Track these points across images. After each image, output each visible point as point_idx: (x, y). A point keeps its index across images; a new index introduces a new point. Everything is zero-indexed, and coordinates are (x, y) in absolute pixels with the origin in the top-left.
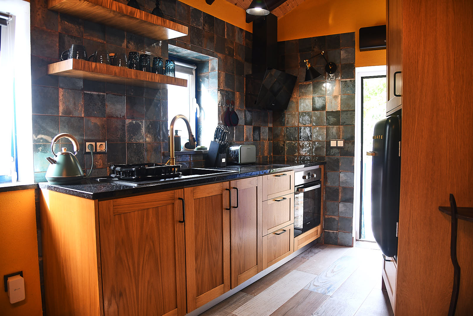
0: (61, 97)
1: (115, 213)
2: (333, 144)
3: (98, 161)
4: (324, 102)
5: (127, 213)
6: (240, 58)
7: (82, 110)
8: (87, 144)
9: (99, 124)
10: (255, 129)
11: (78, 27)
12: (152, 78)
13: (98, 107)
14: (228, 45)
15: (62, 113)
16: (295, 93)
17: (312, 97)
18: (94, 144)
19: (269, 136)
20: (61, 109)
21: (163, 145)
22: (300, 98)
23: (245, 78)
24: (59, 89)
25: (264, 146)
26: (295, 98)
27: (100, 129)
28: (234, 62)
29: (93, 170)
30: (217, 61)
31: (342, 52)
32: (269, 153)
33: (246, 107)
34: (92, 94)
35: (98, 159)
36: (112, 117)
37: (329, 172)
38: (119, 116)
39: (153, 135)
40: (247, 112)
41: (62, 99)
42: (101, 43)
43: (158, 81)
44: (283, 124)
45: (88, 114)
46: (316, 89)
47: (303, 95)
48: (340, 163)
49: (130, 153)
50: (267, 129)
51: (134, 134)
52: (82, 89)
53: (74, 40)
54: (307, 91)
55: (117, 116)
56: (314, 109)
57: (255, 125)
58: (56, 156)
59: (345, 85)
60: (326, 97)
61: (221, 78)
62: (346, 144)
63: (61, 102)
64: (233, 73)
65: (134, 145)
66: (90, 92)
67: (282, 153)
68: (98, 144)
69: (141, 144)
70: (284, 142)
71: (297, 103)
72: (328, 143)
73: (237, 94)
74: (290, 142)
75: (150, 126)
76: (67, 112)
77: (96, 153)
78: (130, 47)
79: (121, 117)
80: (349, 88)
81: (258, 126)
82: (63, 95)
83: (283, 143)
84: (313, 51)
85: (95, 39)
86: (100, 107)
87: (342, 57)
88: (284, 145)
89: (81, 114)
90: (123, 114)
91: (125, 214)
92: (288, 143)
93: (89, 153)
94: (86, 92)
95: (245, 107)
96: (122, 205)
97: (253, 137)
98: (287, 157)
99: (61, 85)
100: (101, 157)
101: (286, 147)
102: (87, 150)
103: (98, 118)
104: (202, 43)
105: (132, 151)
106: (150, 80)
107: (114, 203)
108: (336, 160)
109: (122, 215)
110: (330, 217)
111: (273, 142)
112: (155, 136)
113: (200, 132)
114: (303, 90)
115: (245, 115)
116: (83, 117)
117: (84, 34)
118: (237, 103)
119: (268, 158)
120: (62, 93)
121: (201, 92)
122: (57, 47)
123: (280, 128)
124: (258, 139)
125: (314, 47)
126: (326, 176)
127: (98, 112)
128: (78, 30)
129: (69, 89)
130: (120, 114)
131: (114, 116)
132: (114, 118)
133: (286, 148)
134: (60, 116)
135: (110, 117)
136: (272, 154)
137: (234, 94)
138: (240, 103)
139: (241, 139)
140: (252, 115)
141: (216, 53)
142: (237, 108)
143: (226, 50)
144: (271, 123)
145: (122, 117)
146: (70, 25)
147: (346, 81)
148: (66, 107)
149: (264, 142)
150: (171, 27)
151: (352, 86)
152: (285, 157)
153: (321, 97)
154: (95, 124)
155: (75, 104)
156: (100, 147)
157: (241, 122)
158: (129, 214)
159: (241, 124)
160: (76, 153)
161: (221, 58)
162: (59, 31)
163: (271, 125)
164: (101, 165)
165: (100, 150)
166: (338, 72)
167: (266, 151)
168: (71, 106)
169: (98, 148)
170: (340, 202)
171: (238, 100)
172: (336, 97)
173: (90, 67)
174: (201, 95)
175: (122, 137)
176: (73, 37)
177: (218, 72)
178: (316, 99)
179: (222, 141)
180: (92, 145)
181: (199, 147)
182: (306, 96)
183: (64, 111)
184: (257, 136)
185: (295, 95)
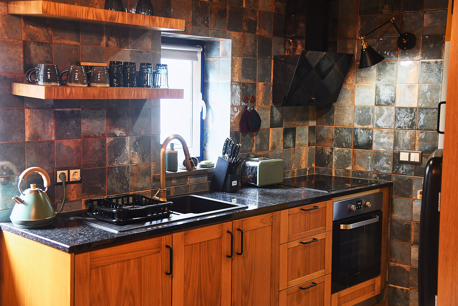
0: (27, 120)
1: (92, 266)
2: (404, 157)
3: (71, 192)
4: (392, 92)
5: (106, 265)
6: (265, 33)
7: (53, 132)
8: (59, 173)
9: (72, 147)
10: (286, 132)
11: (45, 30)
12: (138, 95)
13: (72, 126)
14: (247, 17)
15: (29, 138)
16: (350, 77)
17: (375, 85)
18: (66, 172)
19: (309, 140)
20: (28, 133)
21: (153, 165)
22: (357, 85)
23: (273, 61)
24: (24, 110)
25: (300, 155)
26: (350, 84)
27: (74, 153)
28: (255, 41)
29: (65, 203)
30: (230, 44)
31: (426, 17)
32: (309, 164)
33: (273, 102)
34: (65, 111)
35: (71, 189)
36: (89, 137)
37: (396, 198)
38: (97, 135)
39: (140, 155)
40: (275, 109)
41: (29, 122)
42: (74, 45)
43: (146, 97)
44: (330, 122)
45: (60, 136)
46: (382, 73)
47: (362, 81)
48: (414, 186)
49: (111, 179)
50: (306, 130)
51: (116, 155)
52: (52, 106)
53: (41, 47)
54: (369, 75)
55: (95, 136)
56: (378, 104)
57: (287, 127)
58: (24, 195)
59: (428, 69)
60: (397, 86)
61: (236, 66)
62: (423, 158)
63: (27, 125)
64: (254, 56)
65: (116, 169)
66: (61, 110)
67: (329, 164)
68: (72, 172)
69: (125, 168)
70: (332, 149)
71: (353, 92)
72: (396, 155)
73: (260, 85)
74: (340, 149)
75: (137, 143)
76: (35, 137)
77: (69, 183)
78: (111, 45)
79: (99, 136)
80: (433, 73)
81: (292, 126)
82: (29, 117)
83: (330, 150)
84: (381, 13)
85: (66, 42)
86: (74, 126)
87: (425, 25)
88: (331, 153)
89: (52, 137)
90: (102, 132)
91: (103, 267)
92: (338, 151)
93: (61, 184)
94: (57, 110)
95: (271, 102)
96: (100, 257)
97: (284, 143)
98: (335, 171)
99: (28, 105)
100: (74, 187)
101: (334, 156)
102: (59, 180)
103: (71, 140)
104: (208, 22)
105: (113, 176)
106: (135, 98)
107: (91, 256)
108: (407, 181)
109: (100, 268)
110: (398, 264)
111: (316, 148)
112: (143, 155)
113: (207, 138)
114: (362, 74)
115: (272, 114)
116: (54, 141)
117: (53, 38)
118: (260, 97)
119: (308, 172)
120: (28, 114)
121: (209, 83)
122: (22, 59)
123: (326, 127)
124: (292, 145)
125: (383, 7)
126: (392, 203)
127: (71, 132)
128: (46, 33)
129: (37, 109)
130: (99, 132)
131: (92, 135)
132: (92, 137)
133: (335, 158)
134: (27, 142)
135: (86, 137)
136: (314, 165)
137: (254, 86)
138: (265, 98)
139: (265, 148)
140: (282, 112)
141: (229, 32)
142: (259, 105)
143: (245, 24)
144: (313, 120)
145: (101, 135)
146: (36, 29)
147: (429, 63)
148: (34, 130)
149: (302, 148)
150: (162, 25)
151: (437, 70)
152: (333, 171)
153: (389, 85)
154: (68, 148)
155: (44, 126)
156: (73, 175)
157: (265, 124)
158: (107, 266)
159: (264, 127)
160: (46, 189)
161: (237, 38)
162: (23, 39)
163: (313, 123)
164: (75, 197)
165: (74, 179)
166: (418, 48)
167: (304, 162)
168: (40, 129)
169: (71, 177)
170: (412, 245)
171: (261, 94)
172: (410, 87)
173: (65, 93)
174: (209, 88)
175: (101, 160)
176: (40, 43)
177: (232, 58)
178: (381, 88)
179: (233, 158)
180: (64, 174)
181: (203, 163)
182: (367, 83)
183: (31, 135)
184: (290, 141)
185: (350, 80)
